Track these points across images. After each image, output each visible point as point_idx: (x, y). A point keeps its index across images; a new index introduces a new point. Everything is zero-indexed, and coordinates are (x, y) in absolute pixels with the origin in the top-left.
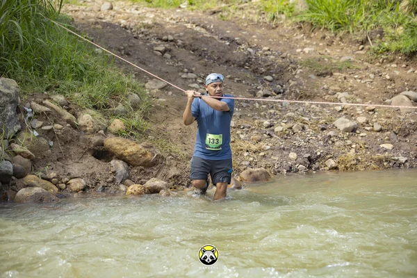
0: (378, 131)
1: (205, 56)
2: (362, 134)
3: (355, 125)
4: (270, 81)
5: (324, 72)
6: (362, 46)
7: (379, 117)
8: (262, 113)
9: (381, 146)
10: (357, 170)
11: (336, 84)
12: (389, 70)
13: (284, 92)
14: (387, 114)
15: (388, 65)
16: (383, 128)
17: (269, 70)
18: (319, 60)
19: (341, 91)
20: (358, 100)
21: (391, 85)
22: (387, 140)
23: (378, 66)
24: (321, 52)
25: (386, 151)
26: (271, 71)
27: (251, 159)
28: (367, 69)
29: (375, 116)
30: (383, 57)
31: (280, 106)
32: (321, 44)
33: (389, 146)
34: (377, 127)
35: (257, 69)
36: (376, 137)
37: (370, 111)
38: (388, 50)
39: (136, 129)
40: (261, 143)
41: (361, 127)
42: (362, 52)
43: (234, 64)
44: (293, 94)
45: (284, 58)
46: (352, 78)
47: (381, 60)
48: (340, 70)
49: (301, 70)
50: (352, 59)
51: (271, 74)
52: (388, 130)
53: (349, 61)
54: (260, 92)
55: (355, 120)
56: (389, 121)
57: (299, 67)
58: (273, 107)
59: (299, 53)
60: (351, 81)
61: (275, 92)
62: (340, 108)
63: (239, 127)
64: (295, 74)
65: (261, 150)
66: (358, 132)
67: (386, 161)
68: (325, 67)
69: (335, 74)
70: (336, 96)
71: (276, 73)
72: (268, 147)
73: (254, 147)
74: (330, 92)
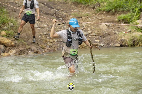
0: (95, 36)
1: (41, 12)
2: (89, 37)
3: (87, 34)
4: (62, 20)
5: (79, 17)
6: (93, 9)
7: (95, 31)
8: (56, 30)
9: (96, 40)
10: (86, 48)
11: (82, 21)
12: (101, 16)
13: (65, 23)
14: (98, 30)
15: (101, 15)
16: (96, 35)
17: (61, 16)
18: (78, 13)
19: (84, 23)
20: (89, 26)
21: (101, 21)
22: (97, 39)
23: (97, 15)
24: (79, 11)
25: (97, 42)
26: (62, 17)
27: (50, 45)
28: (93, 16)
29: (94, 31)
30: (100, 12)
31: (63, 27)
32: (80, 9)
33: (98, 41)
34: (94, 34)
35: (58, 16)
36: (94, 38)
37: (93, 29)
38: (101, 10)
39: (10, 35)
40: (54, 40)
41: (89, 34)
42: (93, 11)
43: (50, 15)
44: (68, 24)
45: (67, 13)
46: (88, 19)
47: (99, 13)
48: (85, 16)
49: (72, 16)
50: (89, 13)
51: (62, 18)
52: (98, 35)
53: (88, 14)
54: (57, 23)
55: (87, 32)
56: (98, 32)
57: (71, 15)
58: (60, 28)
59: (72, 12)
60: (88, 20)
61: (62, 23)
62: (82, 28)
63: (47, 34)
64: (70, 18)
65: (54, 42)
66: (88, 36)
67: (97, 46)
68: (79, 15)
69: (83, 18)
70: (82, 24)
71: (64, 17)
72: (56, 41)
73: (51, 41)
74: (80, 23)
